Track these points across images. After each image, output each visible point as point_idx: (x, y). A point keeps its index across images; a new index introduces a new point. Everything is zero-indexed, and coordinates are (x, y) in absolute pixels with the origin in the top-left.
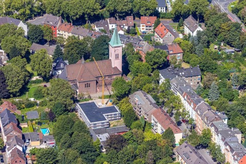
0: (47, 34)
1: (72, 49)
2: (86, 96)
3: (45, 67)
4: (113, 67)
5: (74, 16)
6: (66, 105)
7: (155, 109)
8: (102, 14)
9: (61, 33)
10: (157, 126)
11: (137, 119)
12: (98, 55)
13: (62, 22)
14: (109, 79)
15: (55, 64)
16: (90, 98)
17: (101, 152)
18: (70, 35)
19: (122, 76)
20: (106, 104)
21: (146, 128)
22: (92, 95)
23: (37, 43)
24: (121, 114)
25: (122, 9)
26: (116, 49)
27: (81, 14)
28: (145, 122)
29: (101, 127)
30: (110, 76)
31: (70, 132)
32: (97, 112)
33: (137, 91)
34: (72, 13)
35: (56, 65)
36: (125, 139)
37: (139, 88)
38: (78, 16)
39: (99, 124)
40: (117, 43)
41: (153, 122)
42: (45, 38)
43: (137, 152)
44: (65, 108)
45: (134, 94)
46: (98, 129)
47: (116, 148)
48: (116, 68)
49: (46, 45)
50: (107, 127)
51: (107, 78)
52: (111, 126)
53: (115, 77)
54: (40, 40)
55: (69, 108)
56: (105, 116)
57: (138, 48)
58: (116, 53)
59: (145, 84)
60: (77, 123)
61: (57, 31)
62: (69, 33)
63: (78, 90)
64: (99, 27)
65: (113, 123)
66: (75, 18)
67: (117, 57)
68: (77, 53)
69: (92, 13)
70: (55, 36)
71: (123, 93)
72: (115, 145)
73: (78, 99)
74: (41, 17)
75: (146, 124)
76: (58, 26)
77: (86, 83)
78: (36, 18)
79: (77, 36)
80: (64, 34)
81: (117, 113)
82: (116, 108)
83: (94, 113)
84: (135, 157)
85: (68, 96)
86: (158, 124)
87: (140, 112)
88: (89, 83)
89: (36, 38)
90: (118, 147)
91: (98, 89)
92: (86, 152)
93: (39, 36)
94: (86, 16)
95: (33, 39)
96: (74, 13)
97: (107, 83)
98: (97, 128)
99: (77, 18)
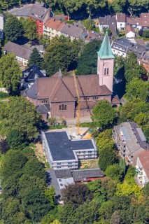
0: (28, 30)
1: (54, 55)
2: (60, 122)
3: (10, 78)
4: (101, 84)
5: (71, 8)
6: (25, 134)
7: (142, 149)
8: (111, 7)
9: (48, 30)
10: (142, 174)
11: (117, 161)
12: (86, 66)
13: (51, 15)
14: (94, 101)
15: (27, 74)
16: (65, 124)
17: (57, 204)
18: (59, 34)
19: (112, 97)
20: (84, 134)
21: (127, 175)
22: (68, 121)
23: (14, 41)
24: (98, 152)
25: (136, 3)
26: (105, 61)
27: (80, 6)
28: (127, 167)
29: (66, 168)
30: (95, 97)
31: (20, 173)
32: (65, 147)
33: (126, 121)
34: (67, 4)
35: (29, 75)
36: (89, 191)
37: (130, 118)
38: (76, 8)
39: (65, 164)
40: (108, 54)
41: (137, 167)
42: (25, 35)
43: (101, 210)
44: (23, 138)
45: (120, 125)
46: (61, 171)
47: (75, 202)
48: (104, 87)
49: (26, 44)
50: (76, 169)
51: (91, 99)
52: (82, 167)
53: (102, 98)
54: (18, 38)
55: (30, 138)
56: (75, 153)
57: (143, 60)
58: (105, 67)
59: (138, 113)
60: (30, 161)
61: (44, 27)
62: (57, 31)
63: (49, 113)
64: (103, 24)
65: (85, 163)
66: (71, 10)
67: (106, 72)
68: (60, 61)
69: (95, 5)
70: (40, 34)
71: (106, 123)
72: (75, 198)
73: (48, 124)
74: (31, 5)
75: (129, 170)
76: (44, 21)
77: (61, 104)
78: (25, 6)
79: (66, 36)
80: (52, 31)
81: (93, 150)
82: (93, 143)
83: (62, 147)
84: (97, 217)
85: (29, 122)
86: (143, 171)
87: (124, 151)
88: (65, 104)
89: (13, 35)
90: (79, 200)
91: (77, 114)
92: (34, 204)
93: (17, 32)
94: (88, 8)
95: (9, 36)
96: (70, 4)
97: (90, 106)
98: (62, 168)
99: (74, 11)
